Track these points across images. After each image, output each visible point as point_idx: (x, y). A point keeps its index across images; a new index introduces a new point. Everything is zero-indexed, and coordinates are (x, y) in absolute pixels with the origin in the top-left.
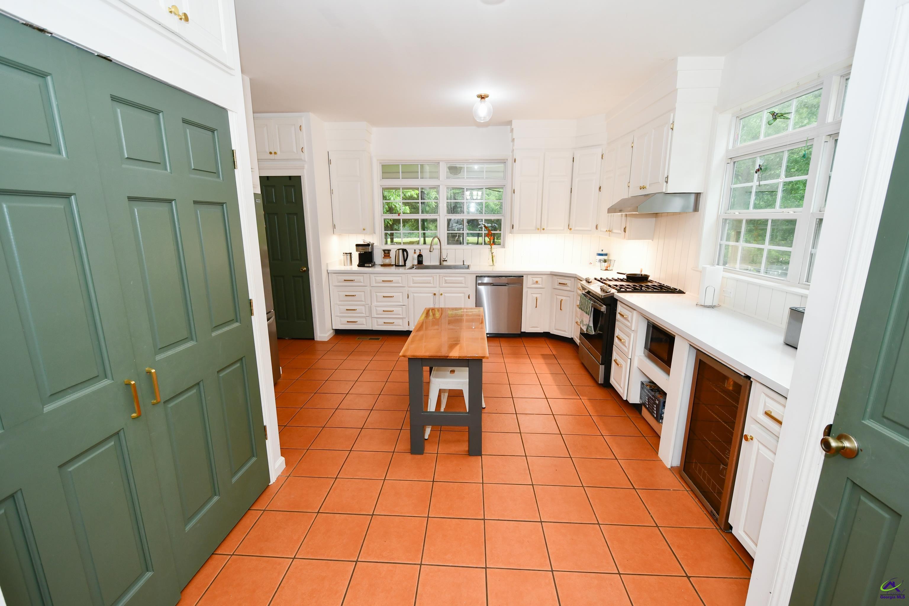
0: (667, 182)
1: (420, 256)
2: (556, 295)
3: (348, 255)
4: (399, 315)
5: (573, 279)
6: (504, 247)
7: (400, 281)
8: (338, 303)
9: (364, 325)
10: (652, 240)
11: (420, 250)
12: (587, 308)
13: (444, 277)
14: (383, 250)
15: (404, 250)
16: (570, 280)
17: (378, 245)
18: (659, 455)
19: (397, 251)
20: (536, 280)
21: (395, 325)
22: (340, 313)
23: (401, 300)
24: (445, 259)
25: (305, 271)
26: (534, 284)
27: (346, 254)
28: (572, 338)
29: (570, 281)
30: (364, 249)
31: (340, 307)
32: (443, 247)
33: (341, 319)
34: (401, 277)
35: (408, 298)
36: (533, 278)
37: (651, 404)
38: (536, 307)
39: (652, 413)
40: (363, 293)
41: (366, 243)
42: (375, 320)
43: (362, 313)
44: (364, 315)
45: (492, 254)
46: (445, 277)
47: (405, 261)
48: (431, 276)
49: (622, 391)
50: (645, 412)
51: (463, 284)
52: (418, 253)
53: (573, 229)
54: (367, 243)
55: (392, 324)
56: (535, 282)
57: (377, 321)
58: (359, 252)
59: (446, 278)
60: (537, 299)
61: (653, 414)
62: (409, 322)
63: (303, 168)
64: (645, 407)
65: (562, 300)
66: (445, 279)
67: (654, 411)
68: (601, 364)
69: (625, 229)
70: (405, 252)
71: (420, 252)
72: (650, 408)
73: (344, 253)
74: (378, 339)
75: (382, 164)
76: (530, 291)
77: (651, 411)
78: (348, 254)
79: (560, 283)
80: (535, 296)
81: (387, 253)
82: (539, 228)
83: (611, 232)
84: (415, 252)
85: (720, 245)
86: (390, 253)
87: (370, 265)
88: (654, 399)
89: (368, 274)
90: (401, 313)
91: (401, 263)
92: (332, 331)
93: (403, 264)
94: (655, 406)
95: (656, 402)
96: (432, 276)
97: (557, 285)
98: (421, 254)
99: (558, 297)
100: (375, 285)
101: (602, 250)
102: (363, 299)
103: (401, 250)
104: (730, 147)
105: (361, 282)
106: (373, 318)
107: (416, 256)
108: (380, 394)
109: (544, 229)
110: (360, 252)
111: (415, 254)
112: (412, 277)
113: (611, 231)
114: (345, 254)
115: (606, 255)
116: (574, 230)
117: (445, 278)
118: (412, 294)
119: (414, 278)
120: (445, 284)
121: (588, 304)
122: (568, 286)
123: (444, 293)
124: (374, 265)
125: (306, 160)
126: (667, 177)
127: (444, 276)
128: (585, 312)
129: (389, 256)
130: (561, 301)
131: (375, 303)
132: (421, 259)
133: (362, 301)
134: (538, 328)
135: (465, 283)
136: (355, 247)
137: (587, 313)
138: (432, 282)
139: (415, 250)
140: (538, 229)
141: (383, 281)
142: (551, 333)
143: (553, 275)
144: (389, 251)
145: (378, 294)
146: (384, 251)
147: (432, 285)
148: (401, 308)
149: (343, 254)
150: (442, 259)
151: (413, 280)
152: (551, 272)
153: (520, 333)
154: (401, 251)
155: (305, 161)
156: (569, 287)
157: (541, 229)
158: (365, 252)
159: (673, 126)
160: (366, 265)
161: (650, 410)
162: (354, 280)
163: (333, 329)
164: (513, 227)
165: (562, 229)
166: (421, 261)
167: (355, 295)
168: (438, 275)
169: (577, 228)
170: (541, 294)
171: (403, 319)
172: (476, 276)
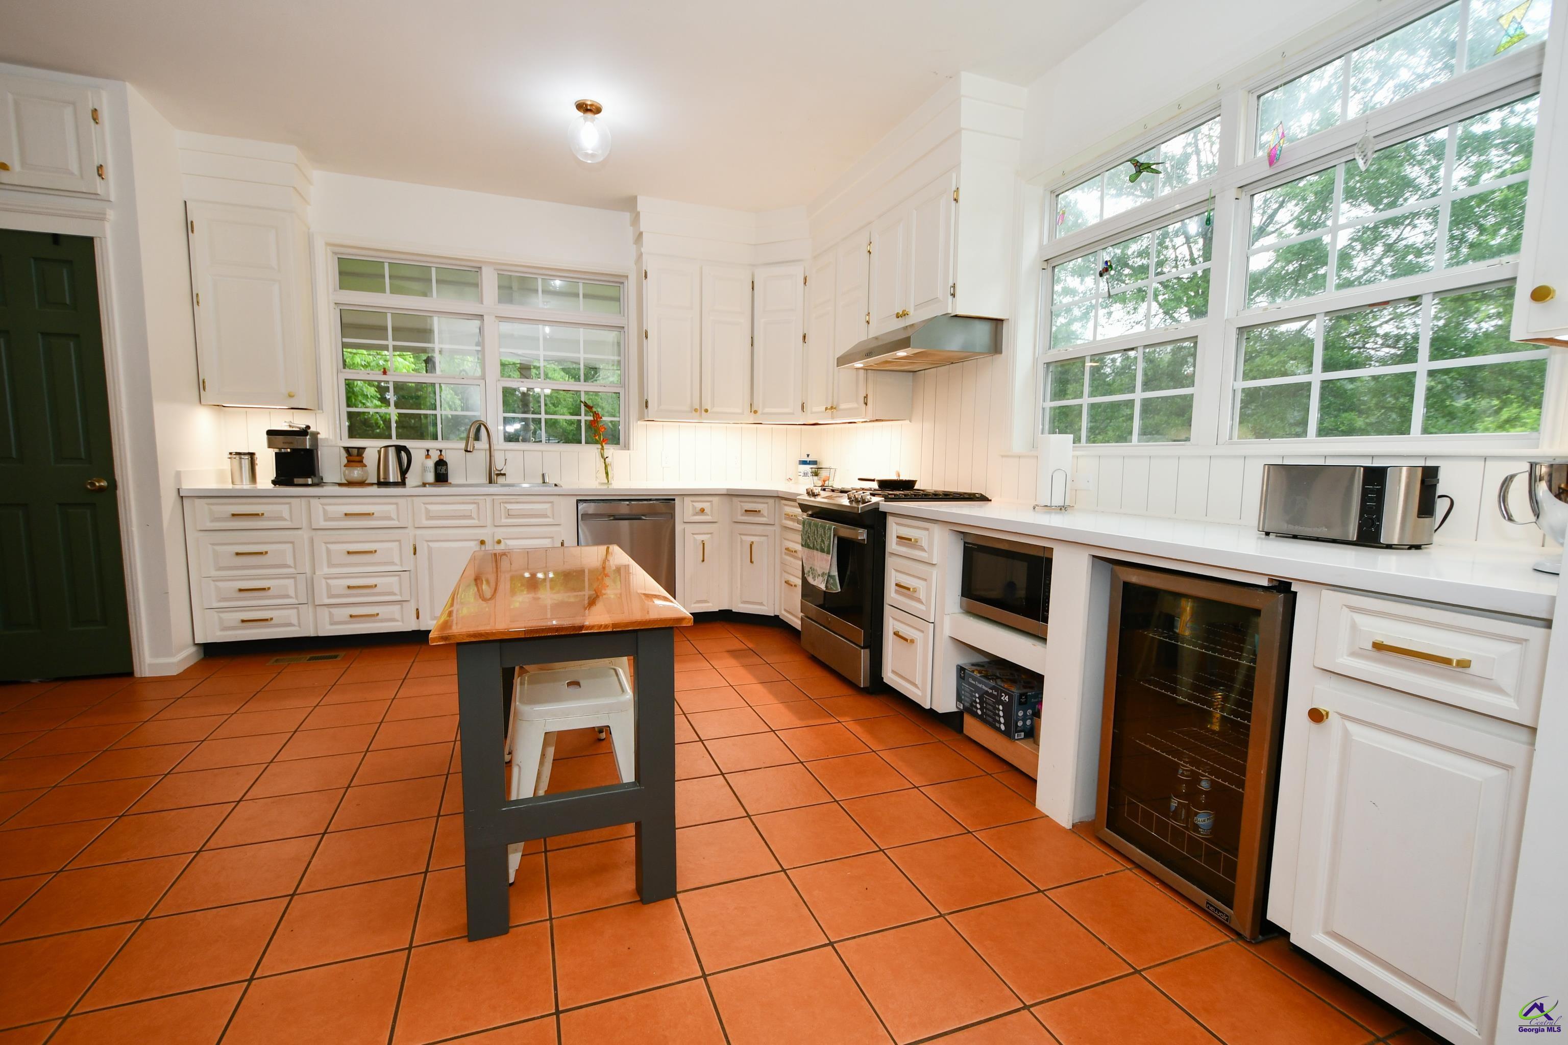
0: (953, 295)
1: (441, 464)
2: (740, 534)
3: (243, 457)
4: (394, 594)
5: (771, 501)
6: (627, 447)
7: (394, 516)
8: (214, 573)
9: (294, 625)
10: (910, 421)
11: (441, 451)
12: (823, 541)
13: (503, 503)
14: (344, 448)
15: (399, 449)
16: (767, 503)
17: (331, 437)
18: (1036, 807)
19: (383, 449)
20: (699, 506)
21: (382, 621)
22: (220, 601)
23: (397, 560)
24: (500, 471)
25: (101, 489)
26: (696, 514)
27: (237, 457)
28: (777, 617)
29: (766, 505)
30: (291, 443)
31: (220, 584)
32: (495, 446)
33: (222, 615)
34: (396, 504)
35: (415, 554)
36: (694, 503)
37: (988, 707)
38: (703, 561)
39: (992, 724)
40: (290, 545)
41: (298, 429)
42: (326, 611)
43: (288, 596)
44: (293, 601)
45: (605, 460)
46: (506, 503)
47: (404, 472)
48: (472, 501)
49: (919, 693)
50: (972, 727)
51: (548, 517)
52: (435, 456)
53: (759, 412)
54: (300, 428)
55: (373, 618)
56: (698, 510)
57: (330, 613)
58: (277, 450)
59: (509, 506)
60: (704, 544)
61: (997, 725)
62: (417, 609)
63: (101, 218)
64: (975, 715)
65: (752, 542)
66: (506, 508)
67: (997, 718)
68: (863, 648)
69: (866, 397)
70: (403, 454)
71: (441, 454)
72: (987, 715)
73: (231, 453)
74: (336, 657)
75: (339, 257)
76: (689, 529)
77: (991, 720)
78: (245, 454)
79: (746, 511)
80: (700, 538)
81: (354, 457)
82: (698, 408)
83: (835, 411)
84: (428, 454)
85: (1044, 409)
86: (364, 455)
87: (310, 481)
88: (996, 693)
89: (303, 500)
90: (396, 589)
91: (394, 475)
92: (193, 649)
93: (400, 480)
94: (1001, 707)
95: (1002, 698)
96: (475, 501)
97: (742, 515)
98: (442, 460)
99: (744, 538)
100: (323, 524)
101: (808, 455)
102: (290, 561)
103: (393, 448)
104: (1045, 242)
105: (282, 519)
106: (317, 607)
107: (431, 464)
108: (349, 785)
109: (707, 410)
110: (280, 449)
111: (428, 459)
112: (424, 504)
113: (835, 408)
114: (235, 456)
115: (815, 463)
116: (763, 414)
117: (506, 505)
118: (425, 544)
119: (429, 507)
120: (507, 518)
121: (825, 532)
122: (763, 516)
123: (504, 539)
124: (320, 483)
125: (112, 198)
126: (954, 286)
127: (504, 501)
128: (817, 550)
129: (362, 462)
130: (751, 546)
131: (324, 570)
132: (443, 471)
133: (285, 566)
134: (708, 602)
135: (553, 515)
136: (265, 437)
137: (822, 551)
138: (474, 515)
139: (428, 451)
140: (696, 410)
141: (346, 514)
142: (733, 611)
143: (732, 495)
144: (361, 450)
145: (332, 547)
146: (347, 449)
147: (475, 522)
148: (396, 578)
149: (229, 456)
150: (493, 469)
151: (427, 511)
152: (728, 490)
154: (392, 453)
155: (110, 201)
156: (765, 517)
157: (700, 411)
158: (293, 450)
159: (957, 195)
160: (297, 481)
161: (988, 718)
162: (263, 514)
163: (196, 642)
164: (647, 407)
165: (742, 414)
166: (443, 474)
167: (266, 553)
168: (489, 499)
169: (767, 410)
170: (711, 533)
171: (404, 603)
172: (578, 500)
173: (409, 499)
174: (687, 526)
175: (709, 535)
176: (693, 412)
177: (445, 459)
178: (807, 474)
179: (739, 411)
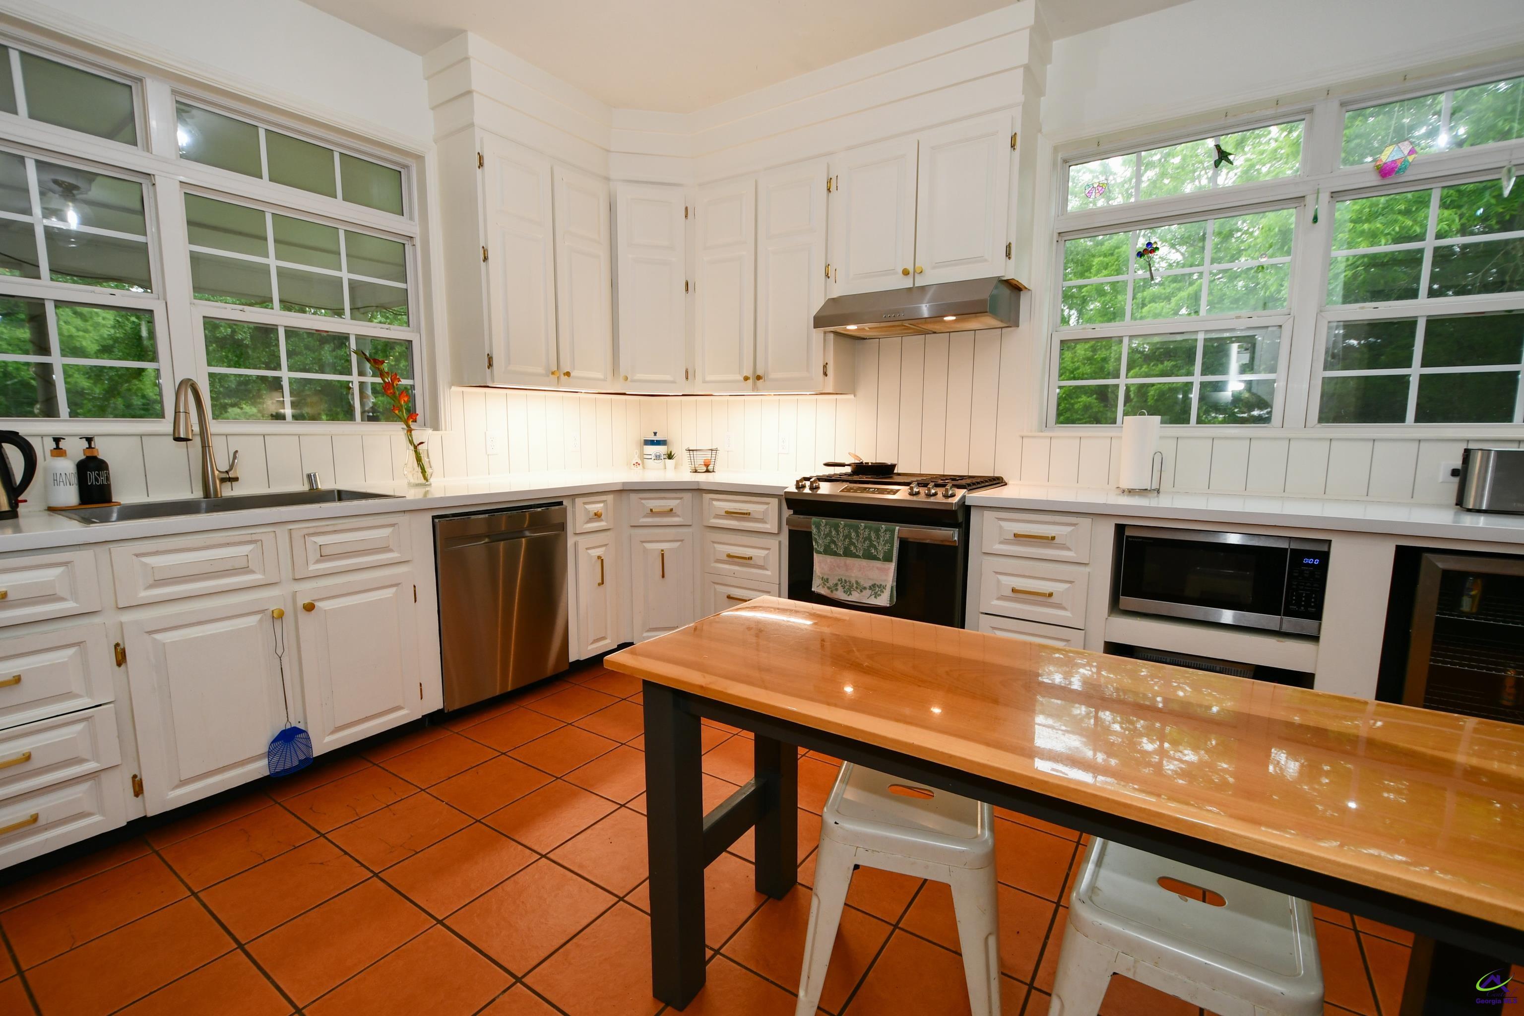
0: (1008, 256)
1: (92, 466)
2: (647, 542)
4: (77, 761)
6: (435, 427)
10: (855, 396)
11: (86, 440)
12: (873, 546)
13: (309, 535)
16: (681, 498)
20: (598, 507)
21: (50, 827)
23: (77, 685)
26: (590, 520)
29: (677, 502)
34: (66, 564)
35: (121, 664)
36: (587, 506)
38: (602, 583)
45: (415, 447)
46: (314, 534)
47: (16, 489)
48: (249, 538)
51: (391, 550)
55: (26, 829)
56: (592, 514)
59: (321, 540)
60: (602, 561)
62: (136, 777)
65: (664, 550)
66: (315, 543)
69: (826, 367)
70: (11, 449)
71: (90, 447)
76: (583, 541)
79: (652, 511)
80: (597, 553)
82: (556, 371)
83: (756, 381)
84: (58, 447)
90: (83, 749)
96: (255, 537)
97: (645, 517)
98: (95, 457)
99: (649, 546)
101: (655, 434)
109: (568, 374)
112: (137, 555)
113: (760, 379)
116: (633, 381)
117: (315, 539)
118: (146, 639)
120: (317, 561)
121: (876, 535)
122: (675, 516)
123: (316, 600)
127: (312, 531)
128: (856, 557)
130: (662, 555)
132: (97, 480)
135: (398, 547)
137: (871, 558)
138: (255, 564)
139: (59, 440)
140: (553, 373)
143: (630, 490)
148: (82, 725)
151: (146, 570)
152: (624, 484)
153: (566, 666)
156: (678, 516)
157: (561, 375)
164: (490, 365)
165: (605, 380)
166: (102, 486)
168: (282, 531)
169: (639, 376)
170: (606, 546)
171: (103, 774)
172: (434, 517)
173: (101, 550)
174: (577, 538)
175: (603, 549)
176: (550, 375)
177: (100, 457)
178: (659, 456)
179: (600, 375)
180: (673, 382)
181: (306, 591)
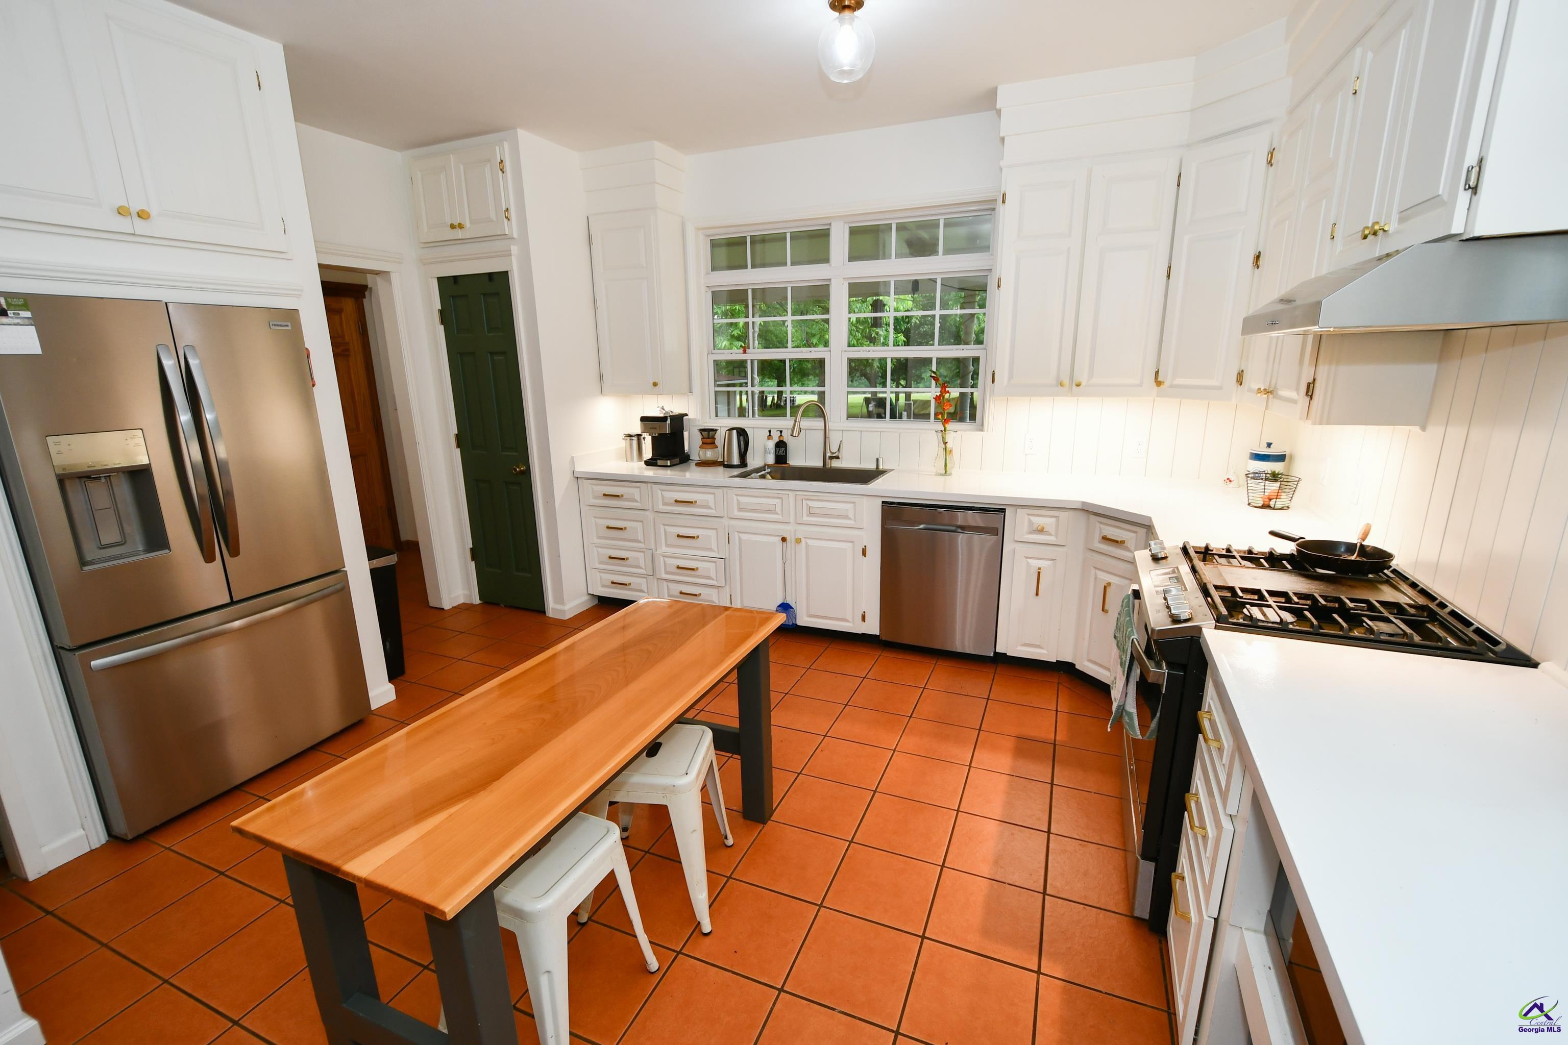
0: (1475, 185)
1: (781, 445)
2: (1096, 568)
3: (632, 438)
4: (711, 579)
5: (1141, 531)
6: (981, 428)
7: (712, 505)
8: (596, 540)
9: (644, 592)
11: (781, 432)
13: (806, 499)
14: (703, 429)
15: (740, 432)
16: (1136, 532)
17: (699, 417)
19: (727, 432)
20: (1039, 521)
22: (600, 564)
23: (714, 547)
24: (834, 453)
25: (522, 472)
26: (1033, 532)
27: (628, 438)
29: (1135, 535)
30: (656, 428)
31: (601, 550)
33: (602, 575)
34: (714, 494)
35: (728, 542)
36: (1032, 518)
38: (1037, 594)
40: (641, 524)
42: (665, 583)
43: (639, 569)
44: (643, 571)
45: (946, 444)
46: (808, 499)
47: (743, 455)
48: (776, 495)
51: (850, 519)
52: (776, 439)
53: (1167, 383)
55: (696, 597)
56: (1036, 526)
57: (666, 587)
58: (653, 435)
59: (811, 504)
60: (1039, 573)
62: (731, 596)
63: (508, 254)
65: (1109, 584)
66: (808, 505)
68: (1143, 857)
69: (1313, 382)
70: (742, 437)
71: (781, 435)
73: (624, 436)
75: (712, 238)
76: (1021, 549)
78: (633, 436)
79: (1105, 538)
80: (1036, 563)
81: (708, 436)
83: (1271, 396)
84: (770, 435)
86: (715, 437)
89: (648, 484)
90: (713, 575)
91: (735, 459)
92: (586, 598)
93: (739, 463)
96: (780, 496)
97: (1100, 542)
98: (782, 441)
99: (1098, 573)
100: (661, 507)
101: (1269, 445)
102: (641, 538)
103: (735, 431)
105: (633, 501)
106: (659, 580)
107: (771, 444)
109: (1079, 384)
110: (655, 433)
111: (770, 440)
112: (736, 495)
113: (1271, 392)
115: (1281, 458)
116: (1172, 386)
117: (808, 502)
118: (736, 534)
119: (740, 499)
120: (808, 516)
122: (1128, 549)
123: (805, 538)
125: (515, 236)
126: (1480, 164)
127: (807, 497)
129: (714, 443)
130: (1105, 588)
131: (664, 549)
132: (783, 453)
133: (638, 541)
134: (1042, 648)
135: (855, 517)
138: (778, 509)
139: (769, 431)
140: (1063, 384)
141: (676, 501)
142: (1077, 667)
143: (1090, 512)
144: (712, 431)
145: (668, 529)
146: (705, 431)
147: (778, 517)
148: (714, 564)
150: (828, 454)
151: (739, 503)
152: (1084, 503)
153: (992, 655)
154: (734, 433)
155: (513, 238)
156: (1130, 551)
157: (1070, 384)
158: (660, 435)
160: (667, 462)
162: (622, 496)
163: (589, 593)
164: (993, 381)
165: (1141, 385)
166: (782, 455)
167: (625, 528)
168: (791, 494)
169: (1179, 381)
170: (1053, 560)
171: (720, 588)
172: (883, 502)
173: (724, 489)
174: (1019, 546)
175: (1049, 563)
176: (1060, 386)
177: (785, 440)
180: (1220, 388)
181: (802, 531)
